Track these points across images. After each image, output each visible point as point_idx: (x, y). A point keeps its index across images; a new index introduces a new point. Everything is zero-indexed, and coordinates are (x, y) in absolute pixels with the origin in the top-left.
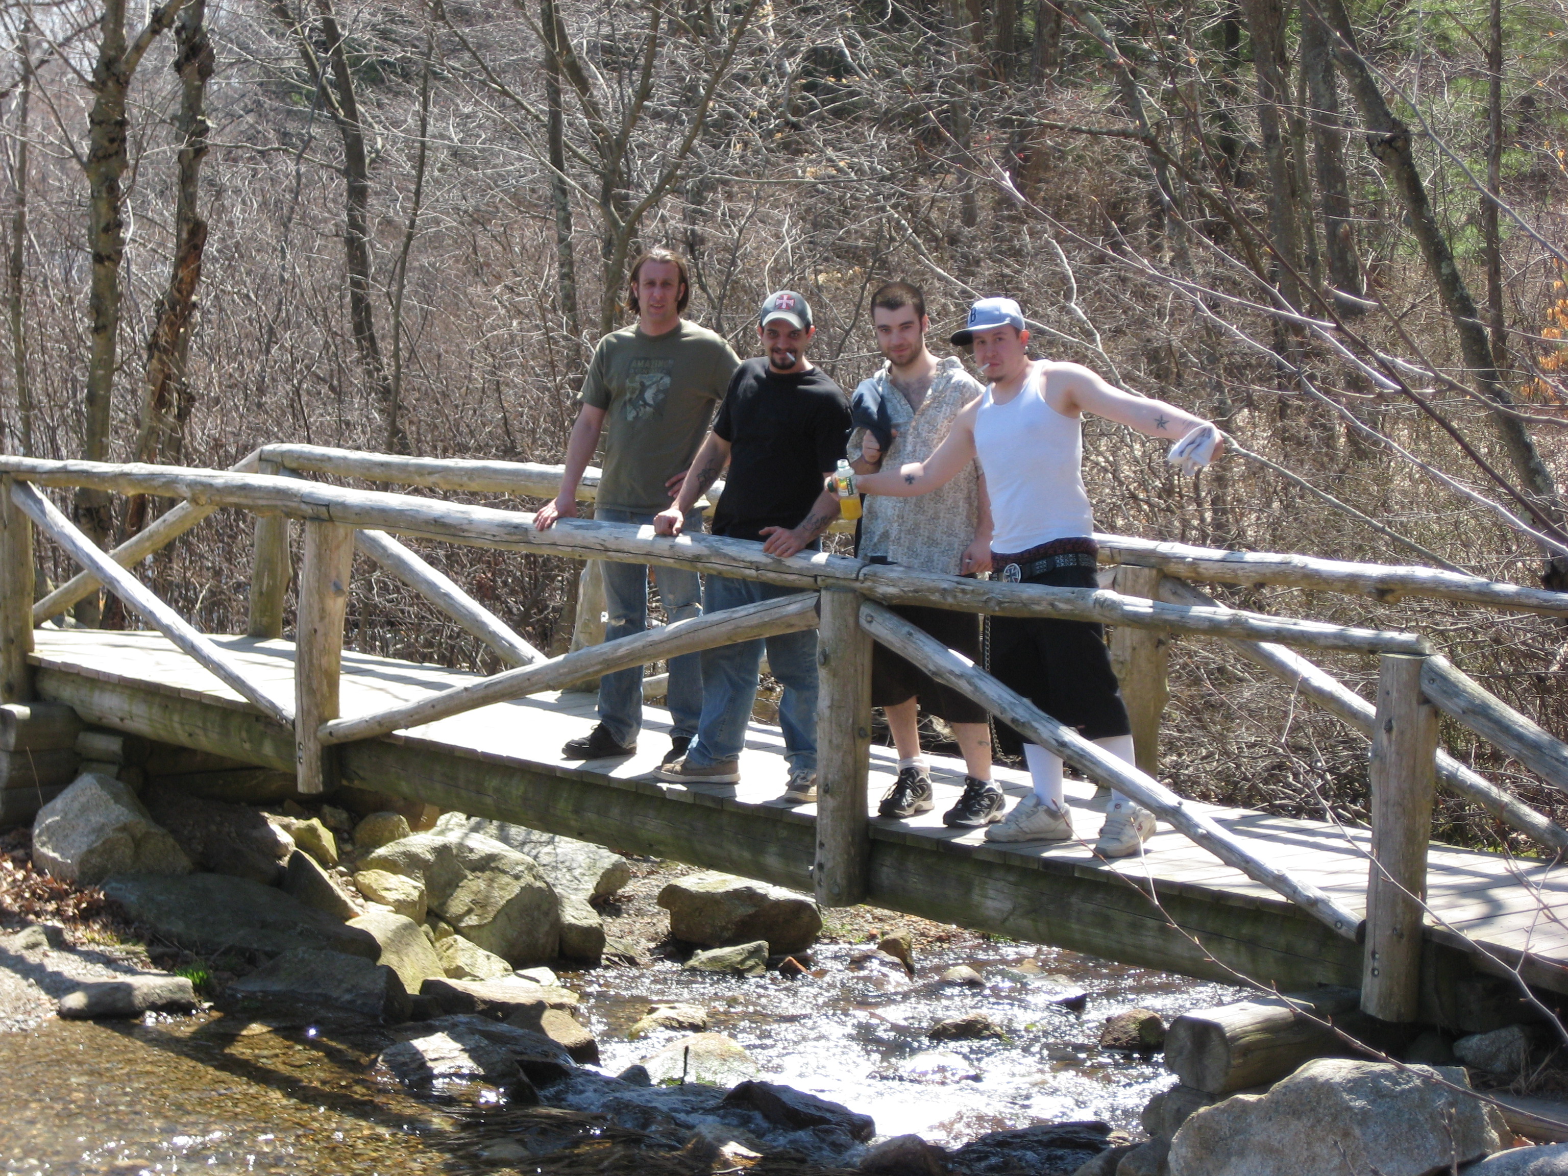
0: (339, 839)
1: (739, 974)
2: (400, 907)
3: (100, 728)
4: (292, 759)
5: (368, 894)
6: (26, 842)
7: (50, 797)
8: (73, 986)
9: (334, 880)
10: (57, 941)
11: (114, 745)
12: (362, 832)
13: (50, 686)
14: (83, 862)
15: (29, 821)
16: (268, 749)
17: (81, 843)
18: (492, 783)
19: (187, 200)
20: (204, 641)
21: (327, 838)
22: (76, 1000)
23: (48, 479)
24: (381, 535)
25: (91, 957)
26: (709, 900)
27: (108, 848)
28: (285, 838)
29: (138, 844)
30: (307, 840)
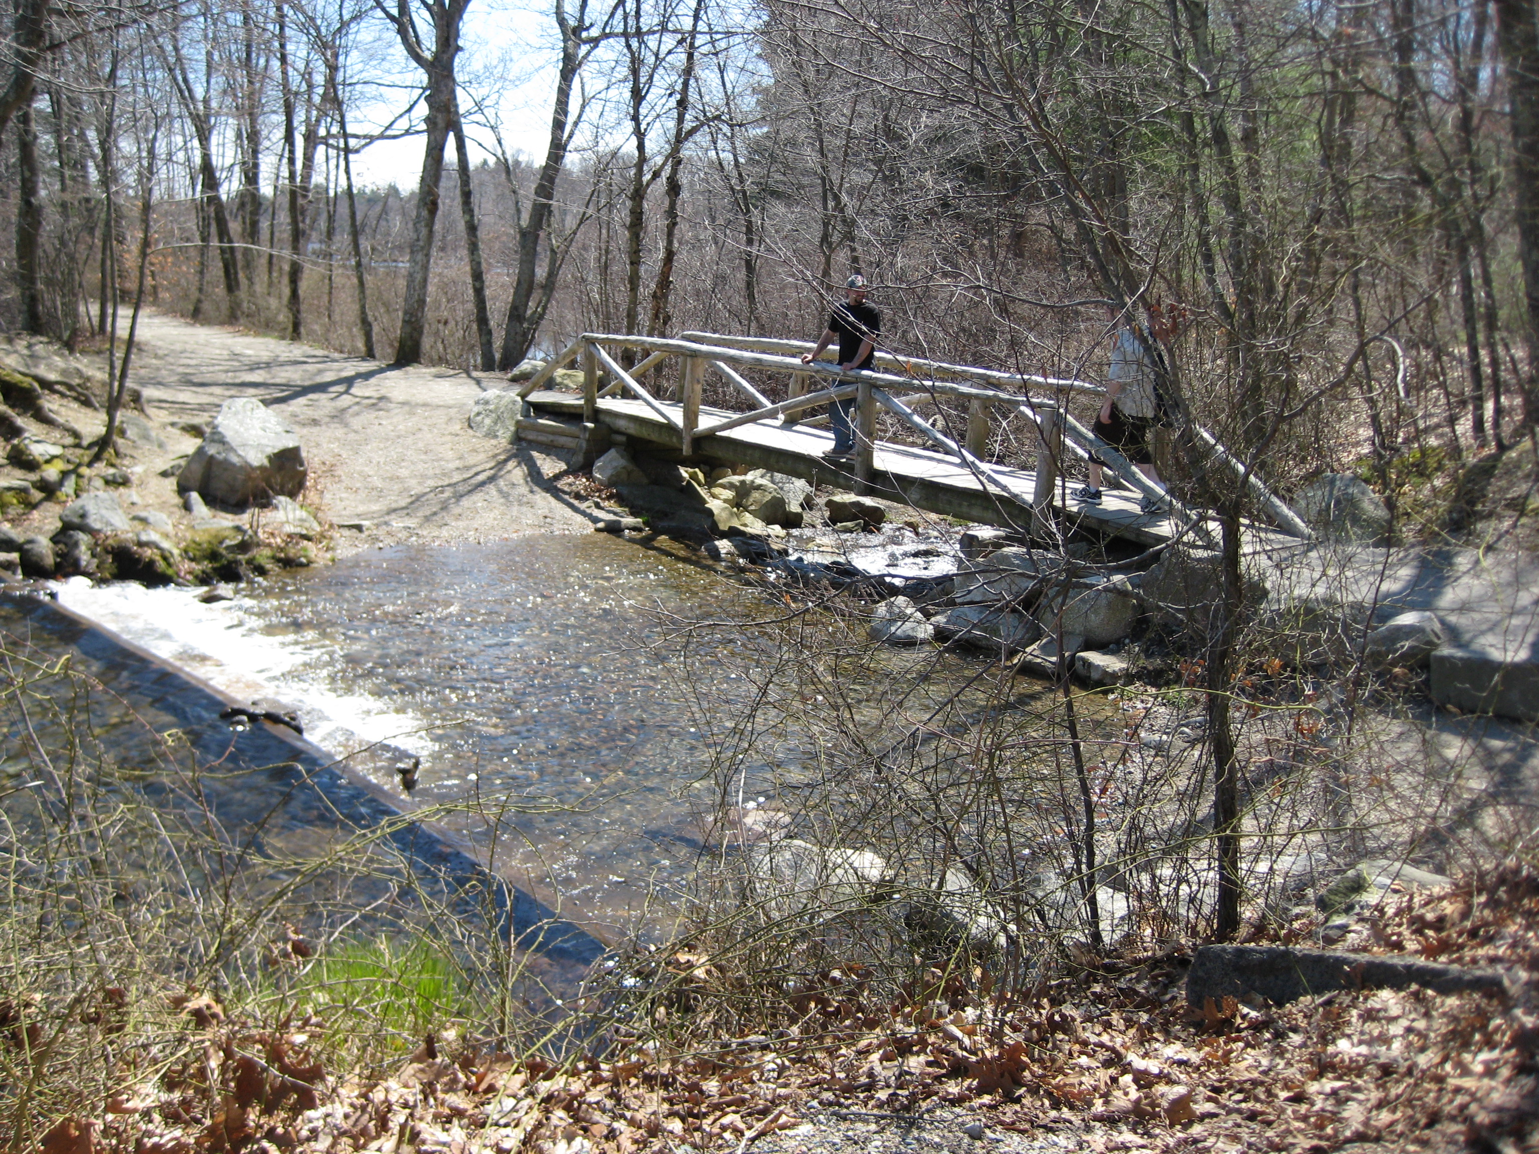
0: (705, 477)
1: (851, 531)
2: (725, 501)
3: (619, 432)
4: (682, 443)
5: (714, 496)
6: (591, 473)
7: (598, 457)
8: (600, 520)
9: (702, 492)
10: (598, 506)
11: (623, 439)
12: (714, 474)
13: (602, 417)
14: (609, 479)
15: (592, 465)
16: (675, 440)
17: (609, 472)
18: (749, 452)
19: (670, 242)
20: (656, 403)
21: (701, 476)
22: (601, 525)
23: (603, 342)
24: (722, 364)
25: (609, 512)
26: (843, 505)
27: (618, 475)
28: (685, 475)
29: (629, 473)
30: (694, 476)
